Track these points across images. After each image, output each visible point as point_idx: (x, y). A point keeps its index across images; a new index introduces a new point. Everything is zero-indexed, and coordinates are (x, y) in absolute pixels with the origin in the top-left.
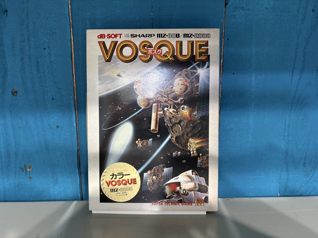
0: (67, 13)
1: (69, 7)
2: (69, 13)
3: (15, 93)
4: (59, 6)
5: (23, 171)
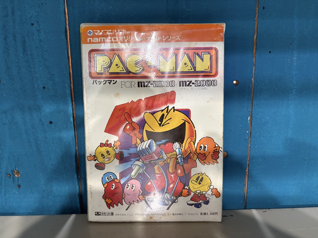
5: (10, 178)
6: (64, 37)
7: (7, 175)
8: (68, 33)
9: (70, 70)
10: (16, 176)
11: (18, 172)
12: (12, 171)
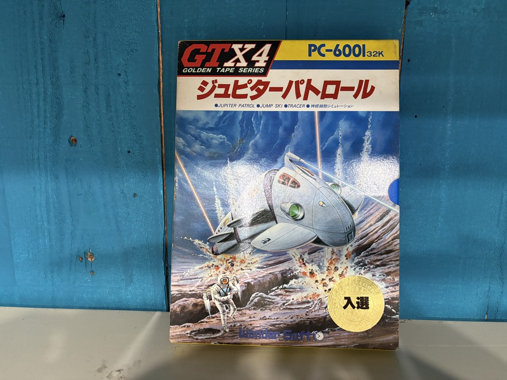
0: (154, 19)
1: (157, 10)
2: (158, 19)
3: (73, 142)
4: (143, 9)
5: (82, 261)
6: (156, 91)
7: (78, 258)
8: (161, 86)
9: (161, 131)
10: (89, 259)
11: (92, 255)
12: (85, 253)
